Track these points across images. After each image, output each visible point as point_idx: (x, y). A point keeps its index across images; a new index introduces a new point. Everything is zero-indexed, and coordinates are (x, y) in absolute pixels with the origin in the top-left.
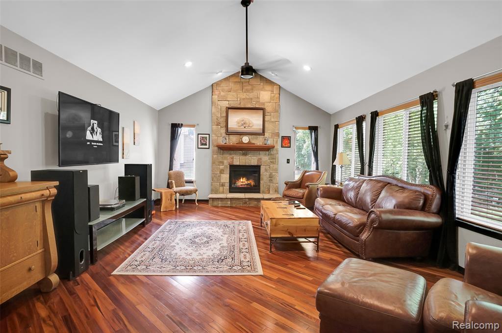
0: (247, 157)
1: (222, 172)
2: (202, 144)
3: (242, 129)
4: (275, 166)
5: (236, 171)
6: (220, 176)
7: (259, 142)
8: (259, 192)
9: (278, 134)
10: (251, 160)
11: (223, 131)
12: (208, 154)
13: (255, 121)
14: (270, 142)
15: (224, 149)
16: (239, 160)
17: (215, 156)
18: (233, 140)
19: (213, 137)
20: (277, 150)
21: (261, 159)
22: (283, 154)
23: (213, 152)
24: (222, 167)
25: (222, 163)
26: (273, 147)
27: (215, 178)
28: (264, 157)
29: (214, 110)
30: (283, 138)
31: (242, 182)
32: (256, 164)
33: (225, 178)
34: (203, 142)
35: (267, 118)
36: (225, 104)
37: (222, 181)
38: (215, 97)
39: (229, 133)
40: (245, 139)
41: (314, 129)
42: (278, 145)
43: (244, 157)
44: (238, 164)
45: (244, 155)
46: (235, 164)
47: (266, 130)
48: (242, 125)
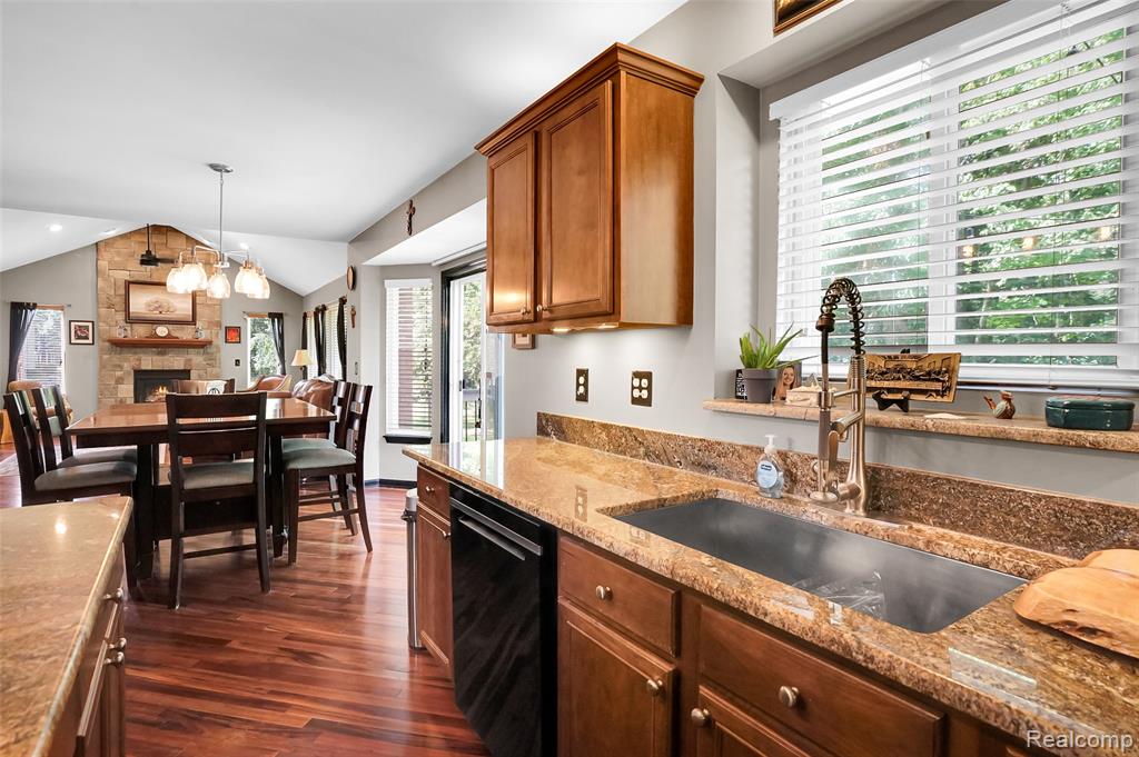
0: (166, 357)
1: (120, 381)
2: (79, 338)
3: (155, 315)
4: (216, 370)
5: (146, 379)
6: (116, 388)
7: (185, 334)
9: (219, 324)
10: (175, 361)
11: (121, 317)
12: (90, 354)
13: (178, 304)
14: (204, 336)
15: (120, 345)
16: (150, 362)
17: (105, 357)
18: (140, 332)
19: (102, 326)
20: (218, 347)
21: (189, 361)
22: (227, 352)
23: (102, 351)
24: (119, 374)
25: (121, 367)
26: (210, 343)
27: (103, 391)
28: (196, 358)
29: (101, 283)
30: (228, 329)
32: (182, 368)
33: (127, 390)
34: (79, 333)
35: (199, 299)
36: (123, 275)
37: (120, 395)
38: (103, 264)
39: (131, 320)
40: (162, 331)
41: (277, 317)
42: (220, 340)
43: (160, 358)
44: (150, 368)
45: (159, 354)
46: (143, 368)
47: (198, 317)
48: (156, 309)
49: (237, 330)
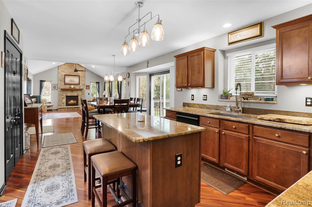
0: (73, 93)
1: (63, 98)
2: (54, 88)
3: (71, 83)
4: (84, 96)
5: (68, 98)
6: (62, 100)
7: (77, 87)
8: (78, 105)
9: (85, 85)
10: (75, 94)
11: (63, 83)
12: (56, 92)
13: (76, 80)
14: (81, 88)
15: (63, 90)
16: (70, 94)
17: (60, 93)
18: (67, 87)
19: (59, 85)
20: (84, 90)
21: (78, 93)
22: (86, 91)
23: (59, 91)
24: (63, 97)
25: (63, 95)
26: (83, 89)
27: (60, 101)
28: (80, 93)
29: (59, 75)
30: (87, 86)
31: (72, 102)
32: (76, 95)
33: (64, 101)
34: (54, 87)
35: (80, 79)
36: (64, 74)
37: (63, 102)
38: (59, 71)
39: (65, 84)
40: (72, 86)
41: (98, 83)
42: (85, 89)
43: (72, 93)
44: (69, 95)
45: (72, 92)
46: (68, 95)
47: (80, 83)
48: (71, 81)
49: (89, 86)
